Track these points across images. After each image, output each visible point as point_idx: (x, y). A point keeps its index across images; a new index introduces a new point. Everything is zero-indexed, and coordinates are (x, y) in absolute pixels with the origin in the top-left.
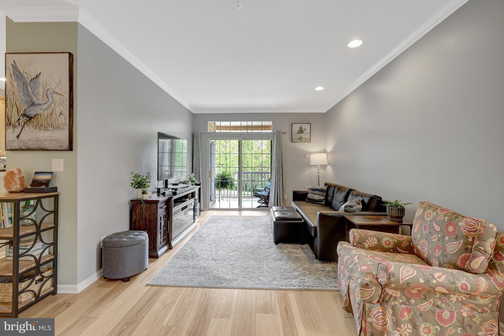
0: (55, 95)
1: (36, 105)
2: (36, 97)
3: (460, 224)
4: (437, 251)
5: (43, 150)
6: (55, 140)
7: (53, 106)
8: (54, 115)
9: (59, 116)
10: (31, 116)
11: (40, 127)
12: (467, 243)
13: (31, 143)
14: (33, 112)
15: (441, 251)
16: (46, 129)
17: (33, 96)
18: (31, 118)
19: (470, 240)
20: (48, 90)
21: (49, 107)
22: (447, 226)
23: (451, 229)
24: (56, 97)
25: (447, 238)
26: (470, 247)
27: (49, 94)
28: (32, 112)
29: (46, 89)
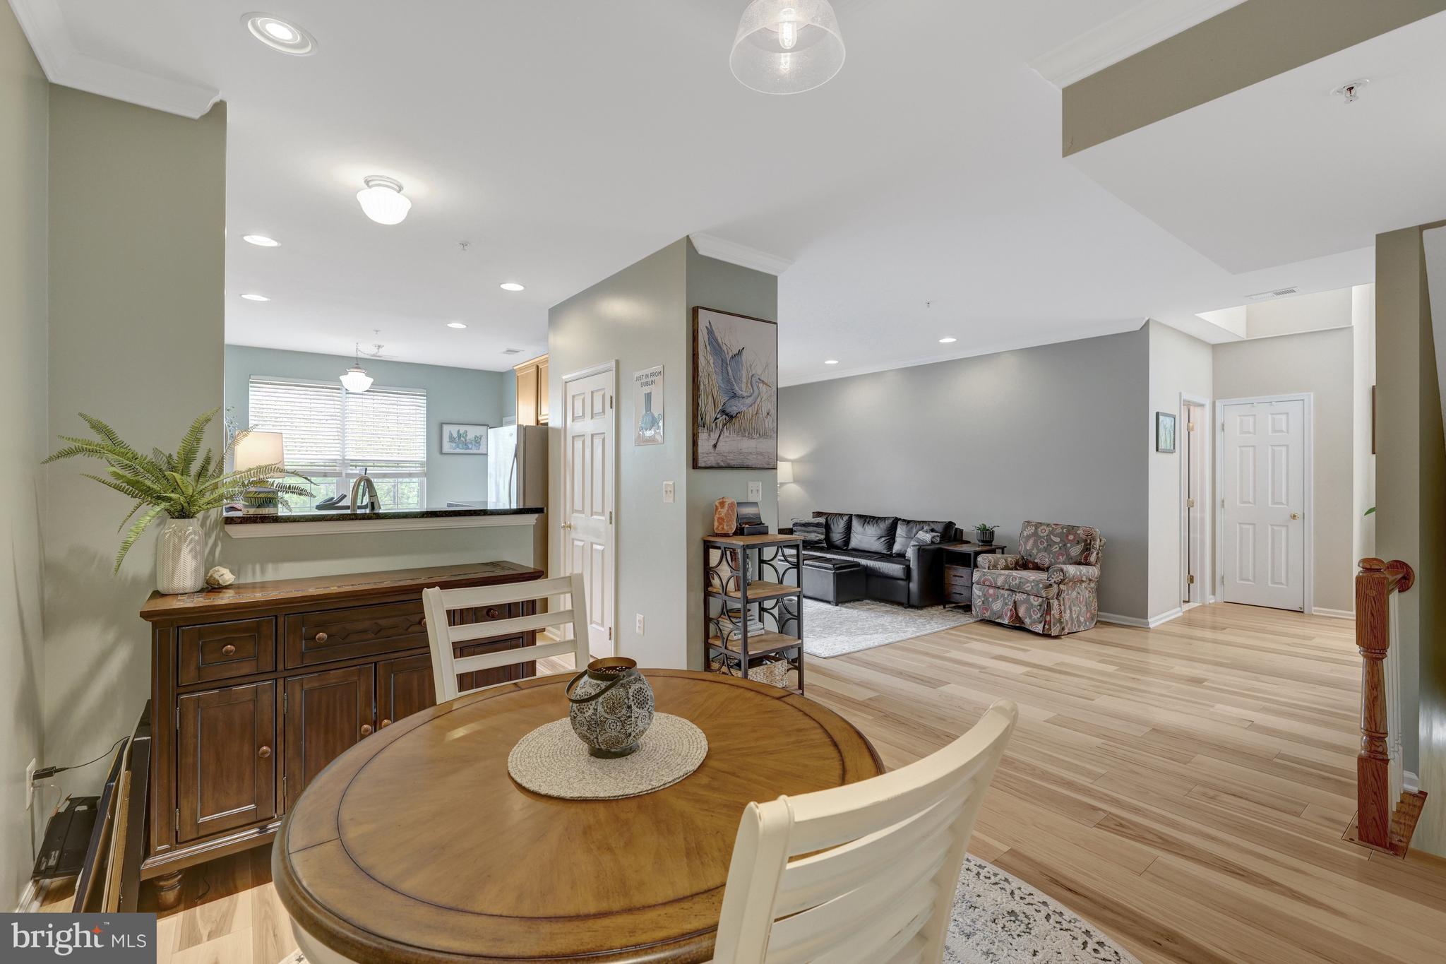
0: (761, 385)
1: (739, 397)
2: (738, 384)
3: (1078, 532)
4: (1060, 557)
5: (748, 468)
6: (761, 454)
7: (759, 400)
8: (761, 416)
9: (766, 418)
10: (731, 414)
11: (744, 432)
12: (1086, 545)
13: (731, 456)
14: (735, 408)
15: (1065, 556)
16: (750, 437)
17: (734, 383)
18: (731, 417)
19: (1089, 542)
20: (753, 375)
21: (754, 403)
22: (1067, 536)
23: (1071, 537)
24: (763, 388)
25: (1069, 545)
26: (1089, 547)
27: (754, 382)
28: (733, 410)
29: (750, 375)
